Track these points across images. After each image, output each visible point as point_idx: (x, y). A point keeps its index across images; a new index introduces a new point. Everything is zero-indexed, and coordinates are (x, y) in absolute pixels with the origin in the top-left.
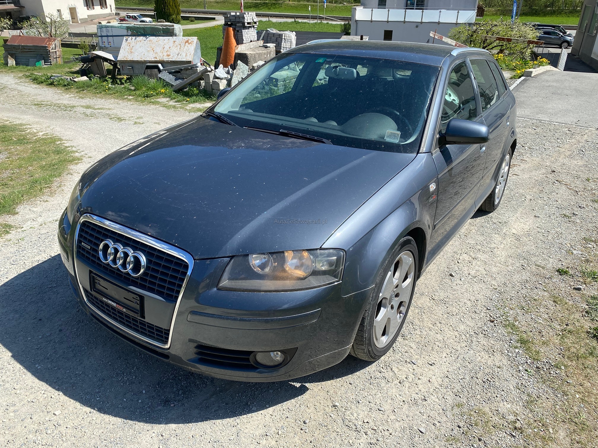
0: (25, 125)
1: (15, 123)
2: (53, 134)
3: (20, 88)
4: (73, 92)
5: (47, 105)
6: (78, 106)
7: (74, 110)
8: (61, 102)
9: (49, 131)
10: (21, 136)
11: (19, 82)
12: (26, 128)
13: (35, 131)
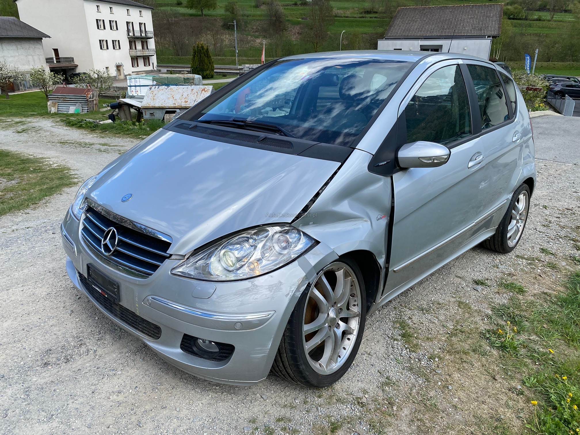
0: (45, 158)
1: (38, 157)
2: (65, 165)
3: (53, 129)
4: (97, 133)
5: (70, 143)
6: (96, 144)
7: (91, 147)
8: (84, 141)
9: (63, 163)
10: (38, 166)
11: (54, 125)
12: (44, 161)
13: (51, 163)
